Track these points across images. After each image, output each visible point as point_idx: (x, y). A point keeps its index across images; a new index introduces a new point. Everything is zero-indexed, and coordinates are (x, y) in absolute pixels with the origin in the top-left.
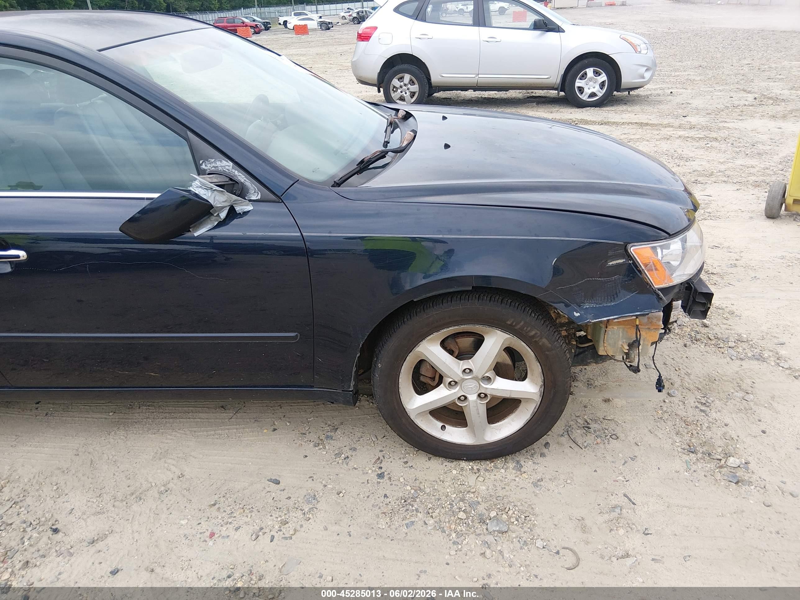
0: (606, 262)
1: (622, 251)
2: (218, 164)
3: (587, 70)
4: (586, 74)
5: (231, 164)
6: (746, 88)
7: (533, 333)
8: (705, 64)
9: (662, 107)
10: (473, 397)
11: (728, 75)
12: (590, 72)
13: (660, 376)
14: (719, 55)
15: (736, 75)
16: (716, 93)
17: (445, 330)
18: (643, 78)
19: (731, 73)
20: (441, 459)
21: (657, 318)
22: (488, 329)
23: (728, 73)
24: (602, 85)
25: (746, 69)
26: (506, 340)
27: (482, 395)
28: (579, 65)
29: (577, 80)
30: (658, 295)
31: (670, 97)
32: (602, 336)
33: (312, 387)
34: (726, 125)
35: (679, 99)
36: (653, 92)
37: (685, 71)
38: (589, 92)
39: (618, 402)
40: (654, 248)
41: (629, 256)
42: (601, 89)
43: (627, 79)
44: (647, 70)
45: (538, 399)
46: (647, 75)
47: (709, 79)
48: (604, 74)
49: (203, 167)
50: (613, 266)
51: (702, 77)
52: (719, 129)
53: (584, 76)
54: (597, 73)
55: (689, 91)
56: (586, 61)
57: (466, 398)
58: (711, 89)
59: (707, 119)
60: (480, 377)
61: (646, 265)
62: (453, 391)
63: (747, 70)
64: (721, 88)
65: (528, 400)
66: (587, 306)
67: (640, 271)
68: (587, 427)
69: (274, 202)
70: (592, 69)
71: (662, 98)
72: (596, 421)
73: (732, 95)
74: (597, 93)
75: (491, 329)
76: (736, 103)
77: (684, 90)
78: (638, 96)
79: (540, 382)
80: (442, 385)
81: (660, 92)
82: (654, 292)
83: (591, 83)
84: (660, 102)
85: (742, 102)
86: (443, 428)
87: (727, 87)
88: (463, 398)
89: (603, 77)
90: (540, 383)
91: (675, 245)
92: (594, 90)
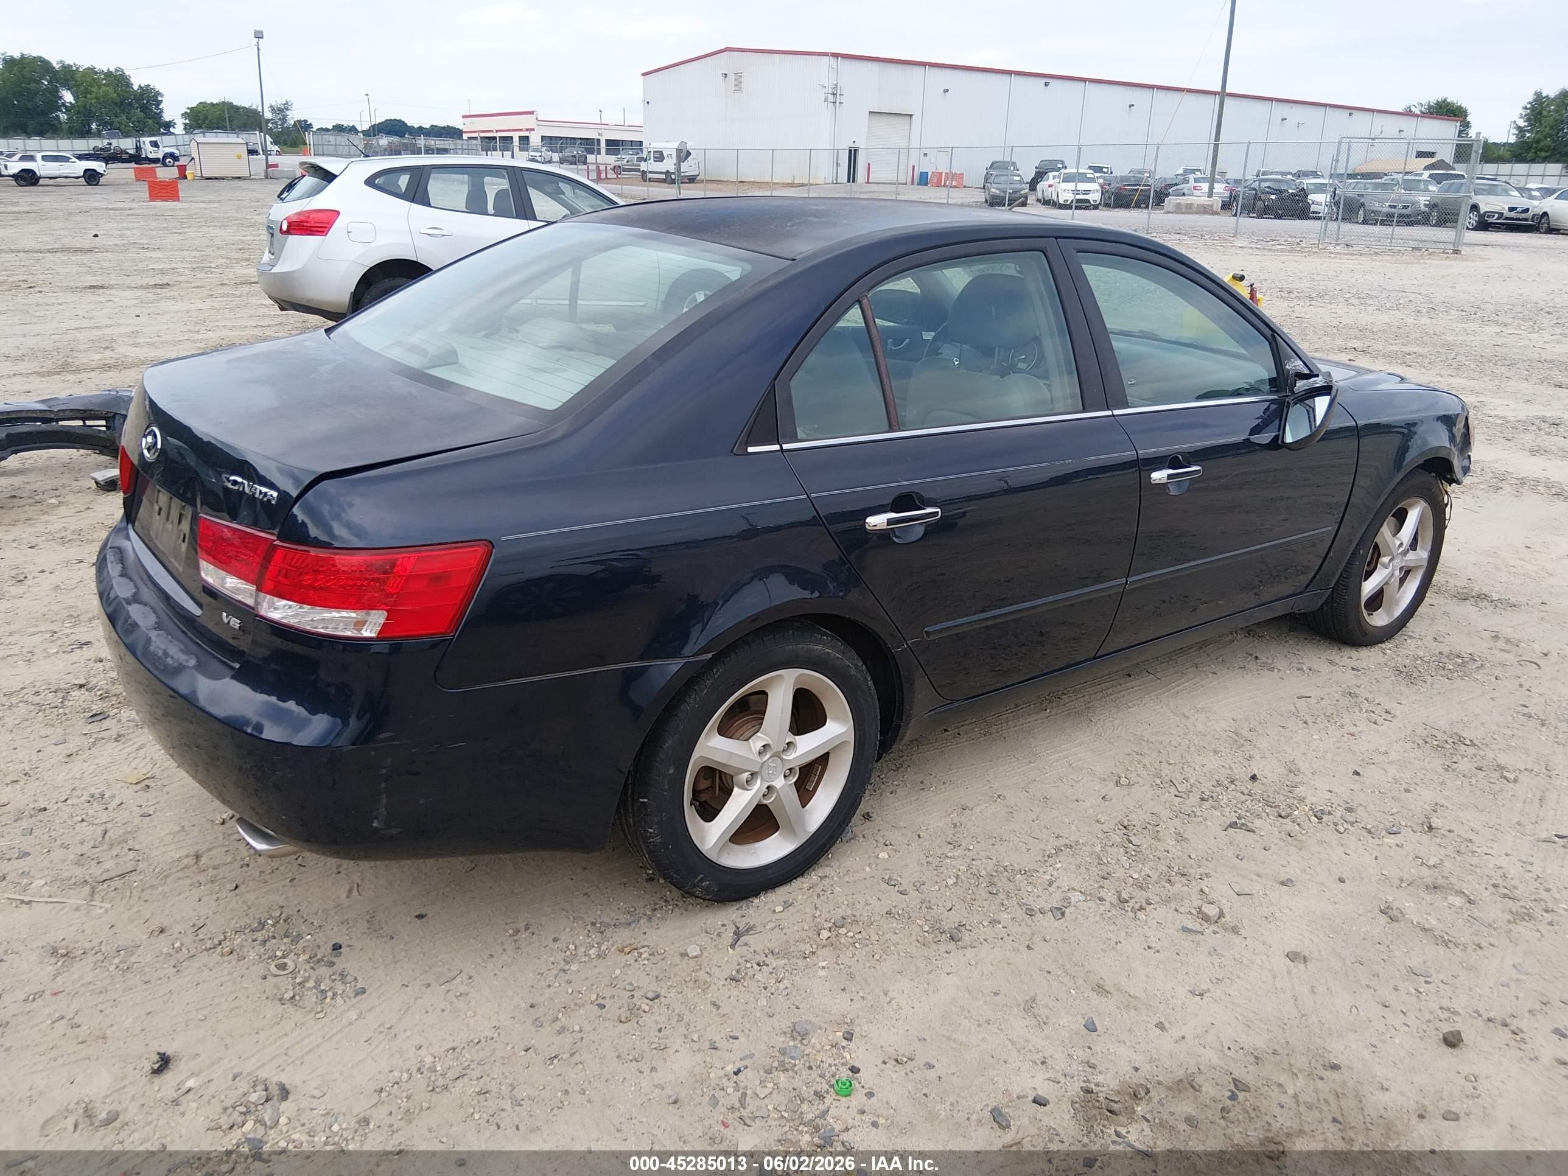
2: (1296, 363)
5: (1301, 363)
10: (1397, 573)
27: (1401, 570)
33: (1303, 593)
49: (1288, 367)
57: (1393, 574)
65: (1419, 567)
75: (1419, 500)
80: (1379, 567)
86: (1369, 615)
88: (1391, 576)
90: (1429, 547)
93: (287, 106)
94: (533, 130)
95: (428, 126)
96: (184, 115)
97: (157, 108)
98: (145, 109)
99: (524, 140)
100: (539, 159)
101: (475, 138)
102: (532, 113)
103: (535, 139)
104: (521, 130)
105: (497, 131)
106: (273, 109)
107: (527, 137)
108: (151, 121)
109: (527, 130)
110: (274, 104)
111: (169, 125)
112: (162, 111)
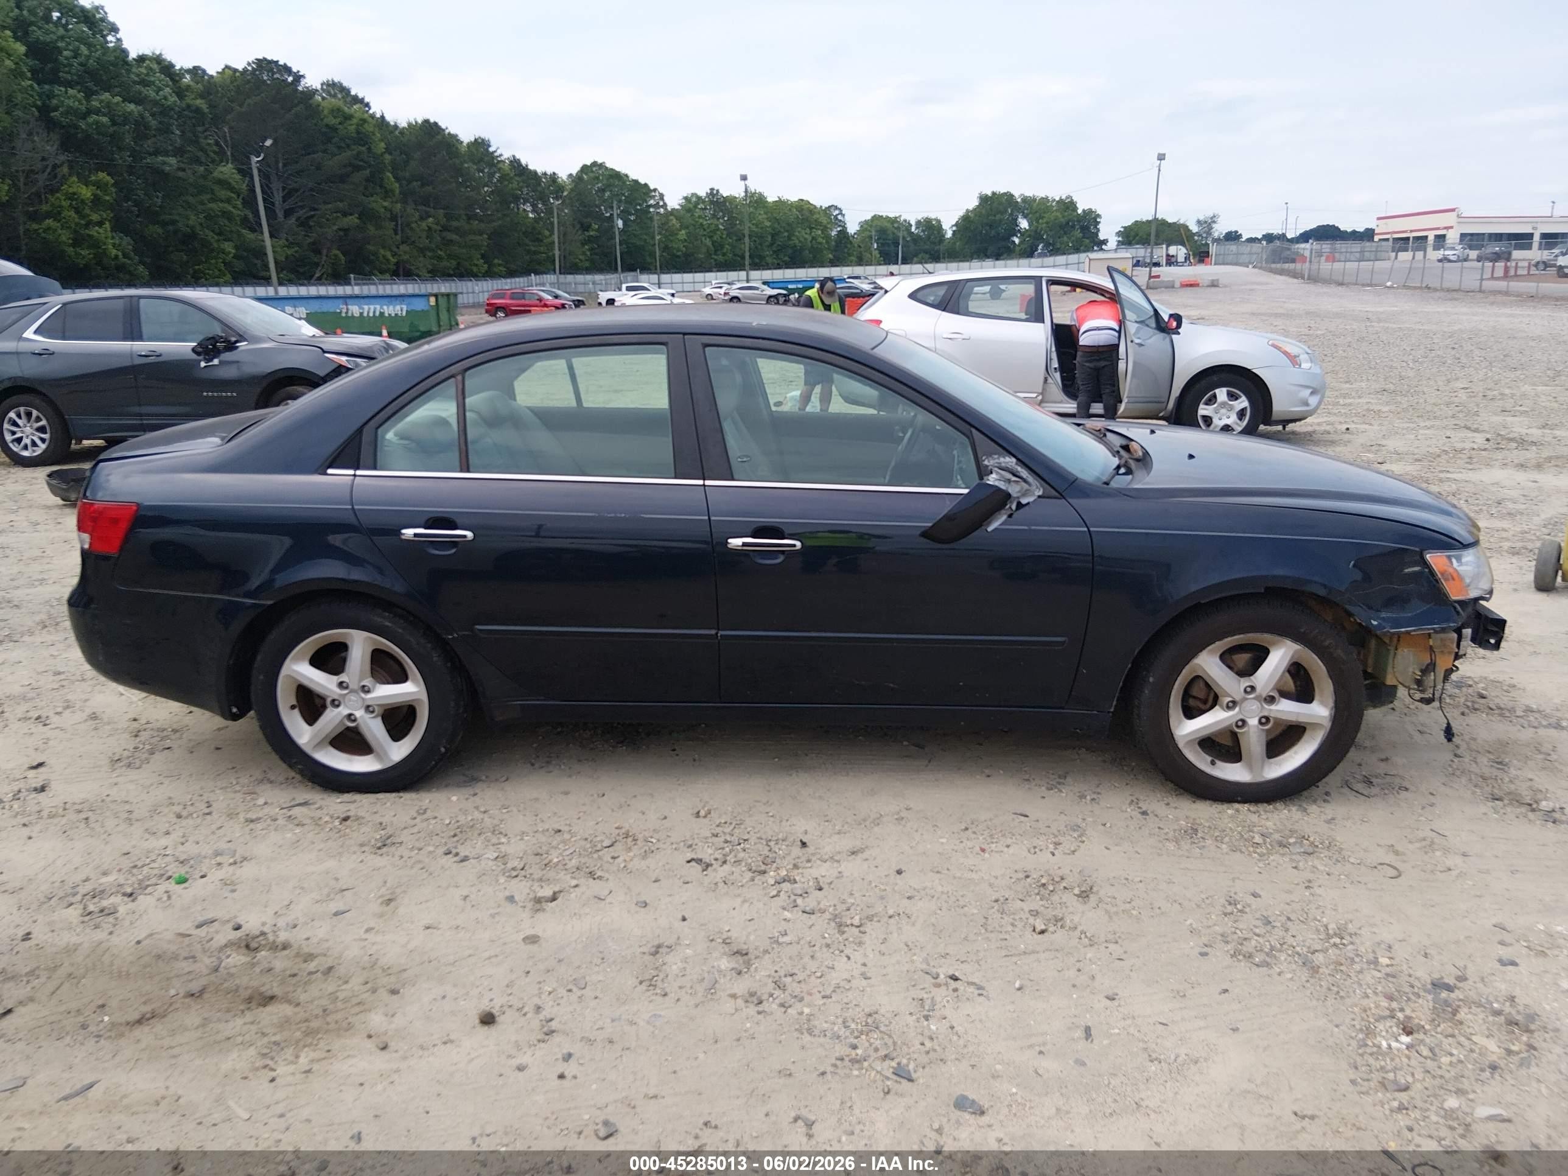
0: (1402, 570)
1: (1418, 558)
2: (1002, 459)
3: (1217, 391)
4: (1215, 396)
5: (1014, 460)
6: (1469, 424)
7: (1327, 643)
8: (1392, 387)
9: (1338, 449)
10: (1253, 722)
11: (1435, 404)
12: (1222, 394)
13: (1448, 724)
14: (1411, 374)
15: (1448, 404)
16: (1421, 432)
17: (1229, 639)
18: (1307, 404)
19: (1440, 401)
20: (1208, 802)
21: (1452, 640)
22: (1277, 638)
23: (1433, 401)
24: (1241, 414)
25: (1463, 396)
26: (1296, 652)
27: (1264, 720)
28: (1204, 383)
29: (1202, 406)
30: (1455, 608)
31: (1347, 436)
32: (1390, 661)
33: (1063, 708)
34: (1449, 475)
35: (1361, 439)
36: (1317, 428)
37: (1360, 397)
38: (1222, 423)
39: (1399, 760)
40: (1449, 557)
41: (1425, 564)
42: (1240, 419)
43: (1280, 405)
44: (1312, 393)
45: (1327, 724)
46: (1313, 401)
47: (1405, 410)
48: (1244, 398)
49: (986, 462)
50: (1409, 574)
51: (1393, 408)
52: (1441, 480)
53: (1213, 400)
54: (1232, 396)
55: (1376, 427)
56: (1215, 378)
57: (1243, 721)
58: (1412, 425)
59: (1419, 467)
60: (1264, 695)
61: (1442, 574)
62: (1231, 713)
63: (1464, 398)
64: (1428, 423)
65: (1316, 726)
66: (1383, 615)
67: (1437, 581)
68: (1368, 782)
69: (1056, 498)
70: (1224, 390)
71: (1335, 437)
72: (1376, 777)
73: (1448, 434)
74: (1235, 426)
75: (1280, 638)
76: (1459, 446)
77: (1367, 426)
78: (1293, 433)
79: (1331, 702)
80: (1217, 707)
81: (1328, 428)
82: (1452, 604)
83: (1223, 411)
84: (1333, 442)
85: (1468, 445)
86: (1213, 763)
87: (1437, 423)
88: (1240, 723)
89: (1243, 403)
90: (1331, 704)
91: (1468, 556)
92: (1228, 422)
93: (1213, 220)
94: (1451, 227)
95: (1362, 230)
96: (1119, 234)
97: (1096, 227)
98: (1085, 229)
99: (1441, 239)
100: (1452, 258)
101: (1387, 240)
102: (1453, 210)
103: (1453, 237)
104: (1438, 229)
105: (1411, 231)
106: (1199, 222)
107: (1444, 236)
108: (1087, 241)
109: (1446, 228)
110: (1202, 218)
111: (1105, 242)
112: (1098, 230)
